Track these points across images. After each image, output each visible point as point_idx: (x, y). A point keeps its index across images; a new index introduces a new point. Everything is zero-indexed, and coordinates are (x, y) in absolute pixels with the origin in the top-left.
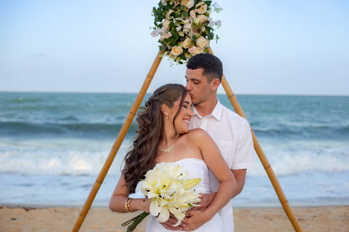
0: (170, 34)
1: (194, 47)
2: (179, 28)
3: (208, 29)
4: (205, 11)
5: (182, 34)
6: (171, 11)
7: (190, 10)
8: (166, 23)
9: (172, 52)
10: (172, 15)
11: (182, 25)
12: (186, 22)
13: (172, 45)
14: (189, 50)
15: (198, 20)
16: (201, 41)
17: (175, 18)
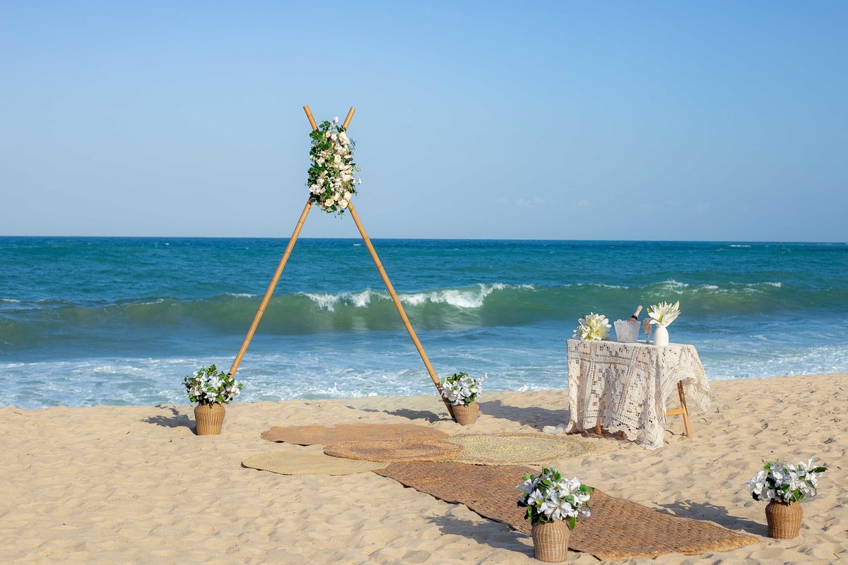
0: (324, 189)
1: (343, 200)
2: (332, 185)
3: (352, 185)
4: (350, 172)
5: (333, 190)
6: (326, 172)
7: (340, 171)
8: (321, 181)
9: (326, 204)
10: (326, 175)
11: (333, 183)
12: (338, 180)
13: (327, 198)
14: (339, 203)
15: (346, 178)
16: (348, 195)
17: (330, 177)
